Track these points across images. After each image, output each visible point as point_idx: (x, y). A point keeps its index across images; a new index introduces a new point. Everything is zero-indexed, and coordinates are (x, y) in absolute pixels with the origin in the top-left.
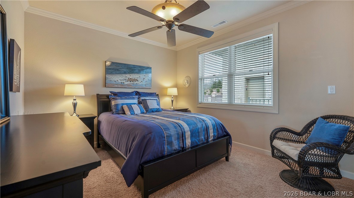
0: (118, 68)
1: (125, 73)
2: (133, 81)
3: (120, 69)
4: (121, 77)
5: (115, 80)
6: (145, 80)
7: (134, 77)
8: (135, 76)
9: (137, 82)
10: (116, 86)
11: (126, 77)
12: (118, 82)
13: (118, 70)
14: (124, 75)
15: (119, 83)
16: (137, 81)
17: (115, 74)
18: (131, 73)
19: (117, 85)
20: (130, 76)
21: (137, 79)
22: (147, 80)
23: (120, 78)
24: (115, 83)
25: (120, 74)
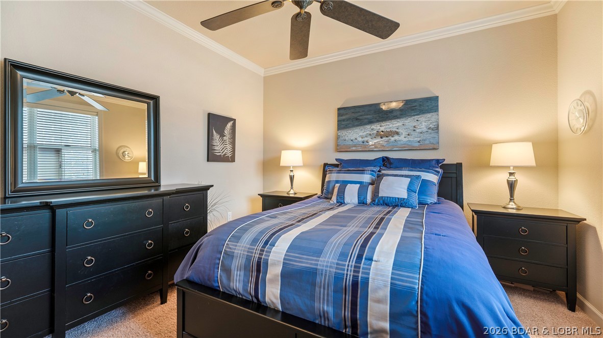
0: (356, 115)
1: (371, 122)
2: (387, 137)
3: (360, 118)
4: (363, 131)
5: (351, 138)
6: (418, 131)
7: (390, 128)
8: (391, 126)
9: (396, 137)
10: (354, 148)
11: (372, 129)
12: (357, 141)
13: (357, 119)
14: (368, 127)
15: (359, 143)
16: (397, 133)
17: (351, 127)
18: (382, 121)
19: (355, 146)
20: (381, 126)
21: (397, 130)
22: (425, 129)
23: (361, 134)
24: (351, 143)
25: (361, 125)
